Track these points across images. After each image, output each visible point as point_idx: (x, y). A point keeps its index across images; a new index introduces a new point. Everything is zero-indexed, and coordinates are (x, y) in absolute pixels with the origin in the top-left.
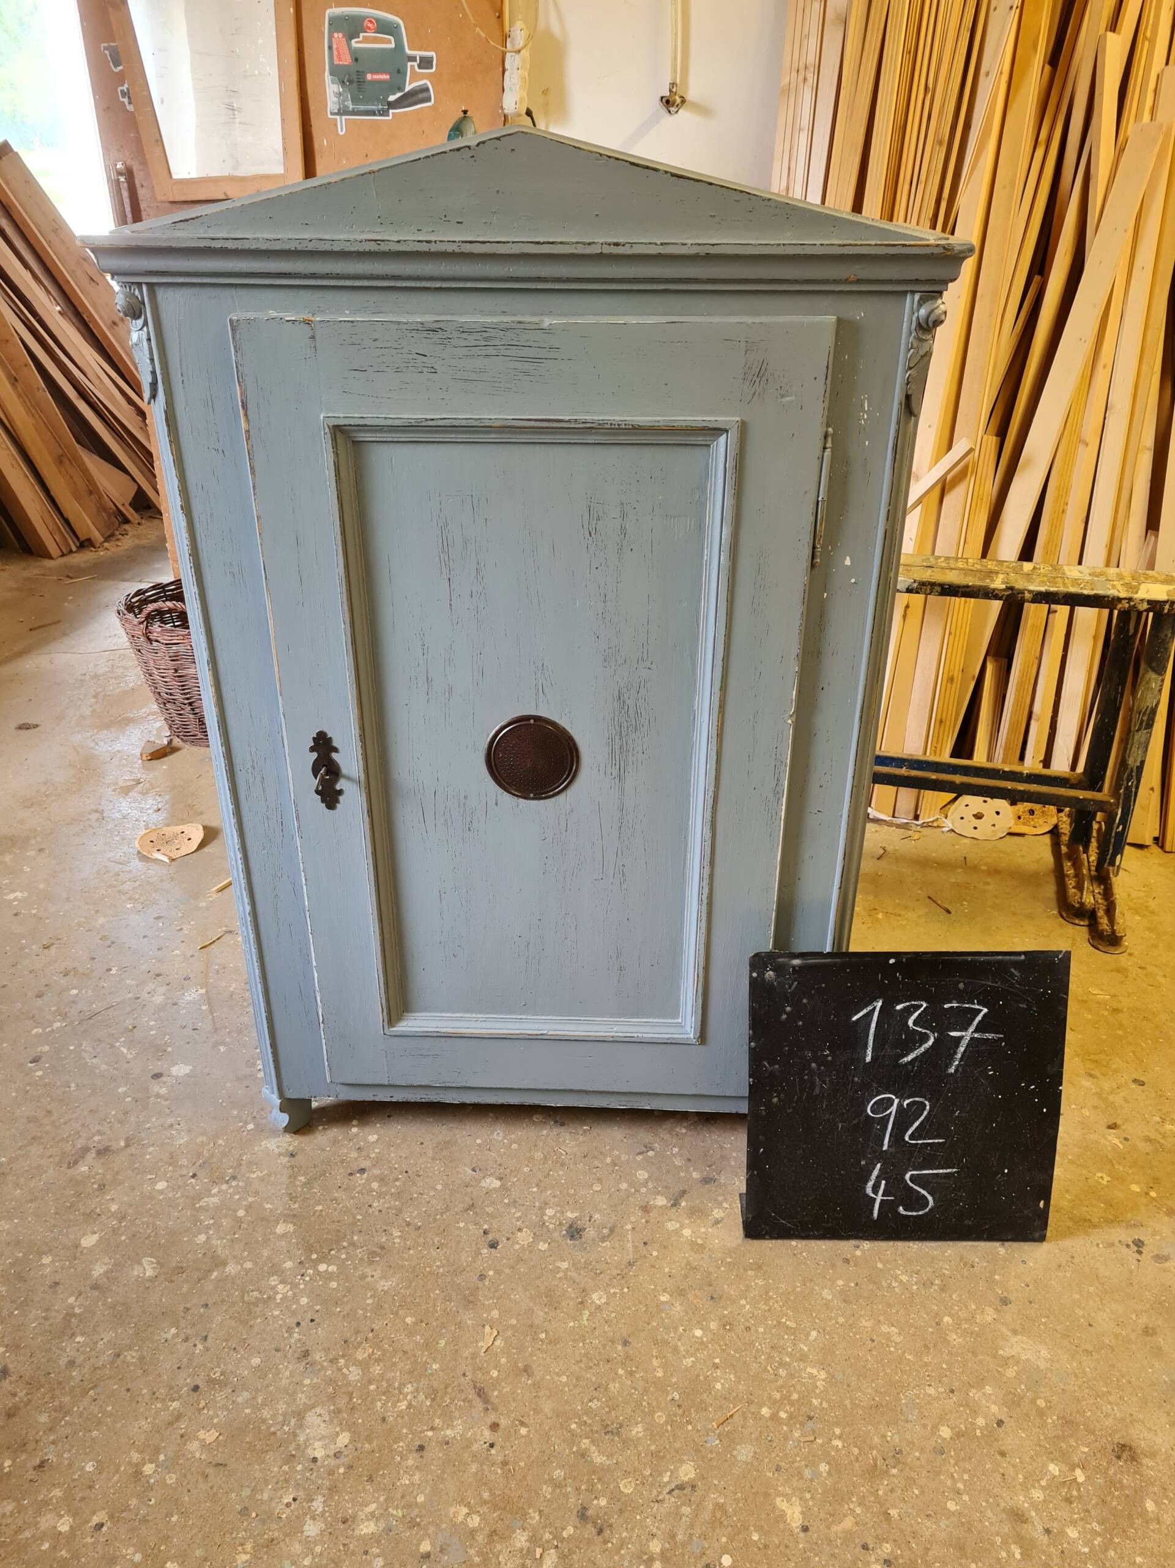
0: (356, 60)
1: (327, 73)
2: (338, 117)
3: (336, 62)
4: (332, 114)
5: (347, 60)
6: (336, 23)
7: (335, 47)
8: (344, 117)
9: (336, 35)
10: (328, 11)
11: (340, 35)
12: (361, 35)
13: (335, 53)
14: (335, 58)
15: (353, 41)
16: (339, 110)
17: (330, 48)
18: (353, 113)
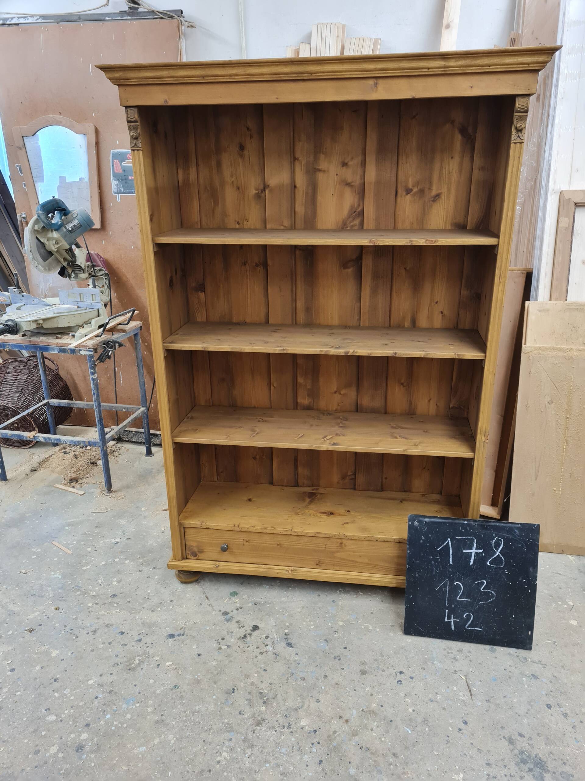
0: (124, 171)
1: (112, 176)
2: (117, 194)
3: (116, 172)
4: (114, 193)
5: (120, 171)
6: (115, 156)
7: (115, 165)
8: (119, 194)
9: (115, 161)
10: (112, 151)
11: (117, 161)
12: (126, 160)
13: (115, 168)
14: (115, 170)
15: (123, 163)
16: (117, 191)
17: (113, 166)
18: (124, 193)
